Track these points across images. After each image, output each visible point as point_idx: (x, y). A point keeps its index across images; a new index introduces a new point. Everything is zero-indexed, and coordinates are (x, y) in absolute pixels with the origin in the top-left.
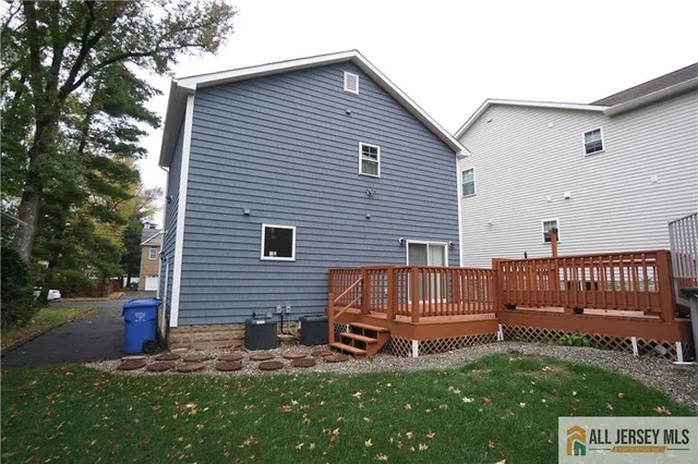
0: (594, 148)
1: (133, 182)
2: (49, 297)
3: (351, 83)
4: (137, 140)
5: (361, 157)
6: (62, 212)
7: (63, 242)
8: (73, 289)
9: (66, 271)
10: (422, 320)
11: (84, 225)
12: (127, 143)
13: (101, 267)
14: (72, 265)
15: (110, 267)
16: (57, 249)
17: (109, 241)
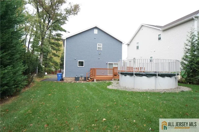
0: (160, 39)
1: (61, 47)
2: (45, 74)
3: (96, 31)
4: (61, 37)
5: (98, 47)
6: (47, 55)
7: (47, 62)
8: (50, 72)
9: (48, 68)
10: (97, 76)
11: (51, 58)
12: (59, 38)
13: (55, 67)
14: (49, 67)
15: (57, 67)
16: (46, 63)
17: (56, 61)
